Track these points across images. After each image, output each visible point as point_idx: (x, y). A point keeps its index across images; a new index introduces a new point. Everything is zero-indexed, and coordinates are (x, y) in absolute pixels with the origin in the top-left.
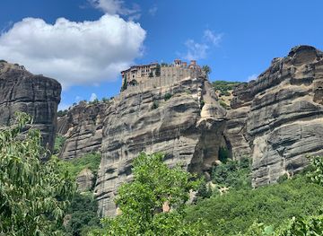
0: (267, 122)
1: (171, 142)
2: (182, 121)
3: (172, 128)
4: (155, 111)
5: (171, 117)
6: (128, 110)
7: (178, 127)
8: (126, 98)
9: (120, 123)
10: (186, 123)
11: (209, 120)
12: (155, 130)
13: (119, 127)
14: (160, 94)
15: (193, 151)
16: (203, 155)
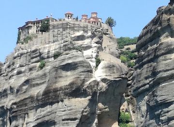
0: (148, 81)
1: (55, 106)
2: (68, 83)
3: (56, 90)
4: (41, 72)
5: (56, 78)
6: (15, 72)
7: (61, 89)
8: (15, 58)
9: (7, 86)
10: (71, 84)
11: (104, 80)
12: (38, 93)
13: (5, 91)
14: (49, 52)
15: (79, 116)
16: (96, 121)
